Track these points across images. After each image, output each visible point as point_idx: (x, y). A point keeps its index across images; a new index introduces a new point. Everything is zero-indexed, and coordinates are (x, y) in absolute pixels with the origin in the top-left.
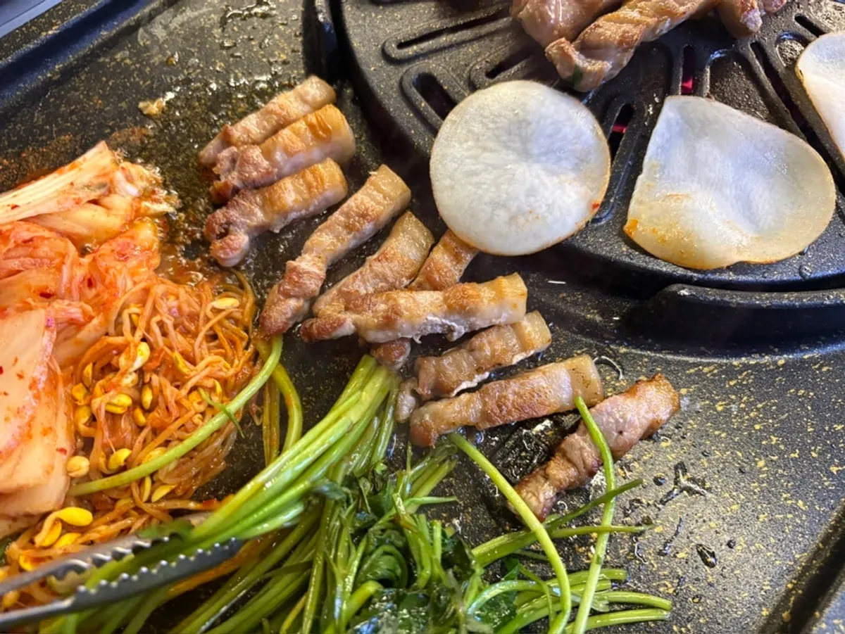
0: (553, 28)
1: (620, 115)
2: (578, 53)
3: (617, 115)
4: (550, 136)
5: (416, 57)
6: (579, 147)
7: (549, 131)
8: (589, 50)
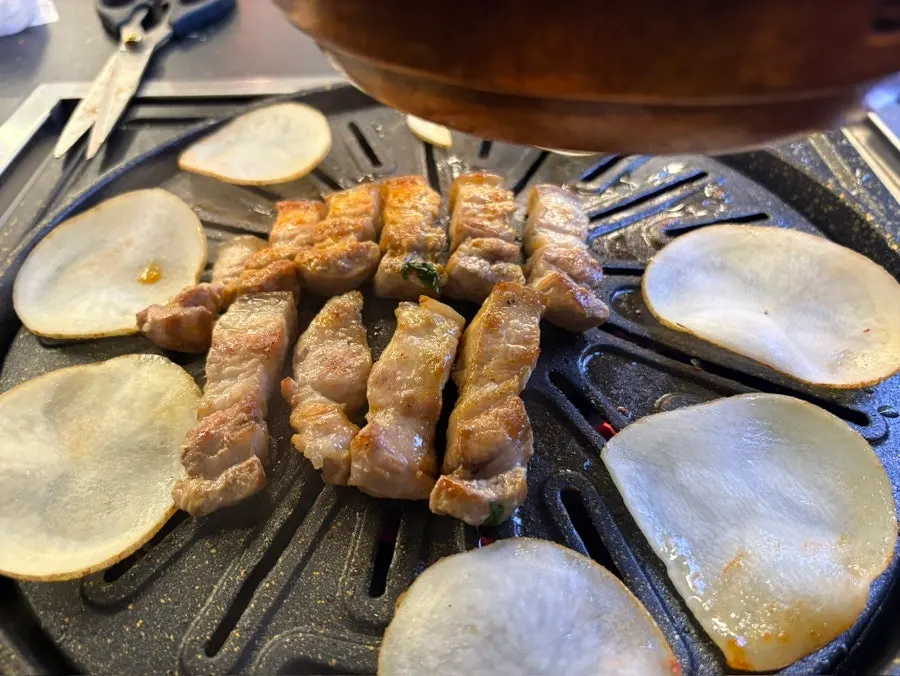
0: (411, 471)
1: (568, 511)
2: (474, 483)
3: (566, 513)
4: (541, 622)
5: (250, 649)
6: (579, 603)
7: (534, 618)
8: (480, 468)
